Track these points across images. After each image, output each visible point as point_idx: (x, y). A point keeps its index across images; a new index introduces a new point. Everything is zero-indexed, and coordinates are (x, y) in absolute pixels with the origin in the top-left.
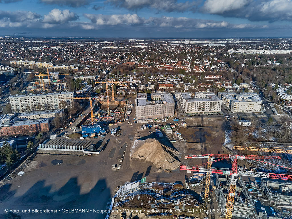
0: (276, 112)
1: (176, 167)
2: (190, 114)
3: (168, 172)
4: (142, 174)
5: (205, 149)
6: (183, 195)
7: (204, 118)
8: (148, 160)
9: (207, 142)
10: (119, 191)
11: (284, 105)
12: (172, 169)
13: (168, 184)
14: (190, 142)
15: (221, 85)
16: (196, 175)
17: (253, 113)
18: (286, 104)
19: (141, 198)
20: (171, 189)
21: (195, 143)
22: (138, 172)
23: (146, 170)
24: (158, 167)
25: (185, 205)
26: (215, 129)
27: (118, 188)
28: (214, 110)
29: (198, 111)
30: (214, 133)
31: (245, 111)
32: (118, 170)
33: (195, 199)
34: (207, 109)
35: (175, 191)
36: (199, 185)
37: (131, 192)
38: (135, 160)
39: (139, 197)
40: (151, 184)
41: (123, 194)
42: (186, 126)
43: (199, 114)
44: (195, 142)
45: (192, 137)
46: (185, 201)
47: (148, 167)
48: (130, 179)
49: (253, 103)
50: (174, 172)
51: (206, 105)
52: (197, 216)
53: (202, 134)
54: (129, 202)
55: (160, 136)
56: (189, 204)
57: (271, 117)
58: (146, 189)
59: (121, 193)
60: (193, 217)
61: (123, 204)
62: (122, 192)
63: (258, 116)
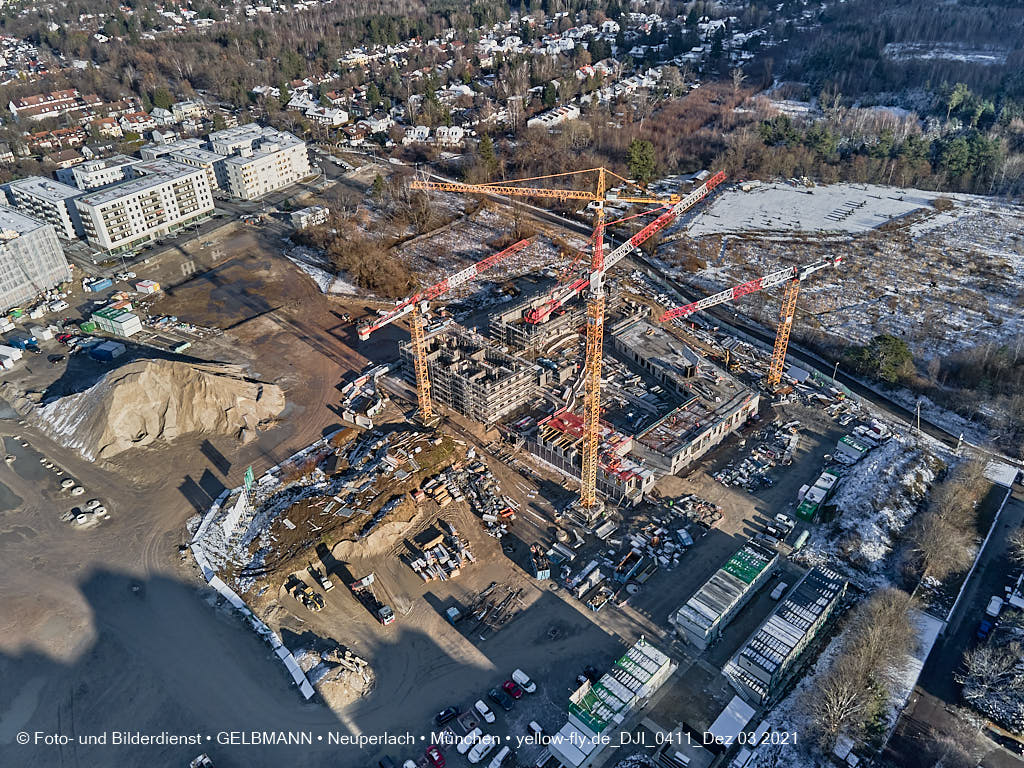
0: (349, 167)
1: (280, 402)
2: (124, 248)
3: (272, 425)
4: (207, 473)
5: (292, 322)
6: (380, 444)
7: (188, 246)
8: (171, 434)
9: (274, 304)
10: (199, 556)
11: (346, 140)
12: (276, 412)
13: (312, 448)
14: (230, 324)
15: (113, 126)
16: (351, 390)
17: (300, 186)
18: (349, 136)
19: (295, 520)
20: (333, 454)
21: (250, 323)
22: (188, 478)
23: (206, 459)
24: (229, 432)
25: (411, 456)
26: (254, 261)
27: (184, 552)
28: (192, 209)
29: (148, 231)
30: (263, 273)
31: (276, 187)
32: (108, 517)
33: (416, 434)
34: (173, 214)
35: (349, 452)
36: (384, 406)
37: (243, 531)
38: (132, 459)
39: (286, 522)
40: (269, 477)
41: (223, 552)
42: (158, 288)
43: (153, 238)
44: (243, 318)
45: (219, 310)
46: (399, 450)
47: (201, 450)
48: (190, 508)
49: (288, 152)
50: (289, 415)
51: (164, 201)
52: (453, 461)
53: (237, 291)
54: (274, 551)
55: (115, 354)
56: (418, 450)
57: (349, 180)
58: (273, 497)
59: (216, 553)
60: (446, 468)
61: (263, 567)
62: (216, 550)
63: (320, 187)
